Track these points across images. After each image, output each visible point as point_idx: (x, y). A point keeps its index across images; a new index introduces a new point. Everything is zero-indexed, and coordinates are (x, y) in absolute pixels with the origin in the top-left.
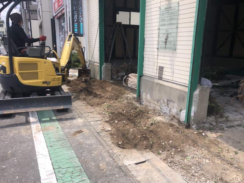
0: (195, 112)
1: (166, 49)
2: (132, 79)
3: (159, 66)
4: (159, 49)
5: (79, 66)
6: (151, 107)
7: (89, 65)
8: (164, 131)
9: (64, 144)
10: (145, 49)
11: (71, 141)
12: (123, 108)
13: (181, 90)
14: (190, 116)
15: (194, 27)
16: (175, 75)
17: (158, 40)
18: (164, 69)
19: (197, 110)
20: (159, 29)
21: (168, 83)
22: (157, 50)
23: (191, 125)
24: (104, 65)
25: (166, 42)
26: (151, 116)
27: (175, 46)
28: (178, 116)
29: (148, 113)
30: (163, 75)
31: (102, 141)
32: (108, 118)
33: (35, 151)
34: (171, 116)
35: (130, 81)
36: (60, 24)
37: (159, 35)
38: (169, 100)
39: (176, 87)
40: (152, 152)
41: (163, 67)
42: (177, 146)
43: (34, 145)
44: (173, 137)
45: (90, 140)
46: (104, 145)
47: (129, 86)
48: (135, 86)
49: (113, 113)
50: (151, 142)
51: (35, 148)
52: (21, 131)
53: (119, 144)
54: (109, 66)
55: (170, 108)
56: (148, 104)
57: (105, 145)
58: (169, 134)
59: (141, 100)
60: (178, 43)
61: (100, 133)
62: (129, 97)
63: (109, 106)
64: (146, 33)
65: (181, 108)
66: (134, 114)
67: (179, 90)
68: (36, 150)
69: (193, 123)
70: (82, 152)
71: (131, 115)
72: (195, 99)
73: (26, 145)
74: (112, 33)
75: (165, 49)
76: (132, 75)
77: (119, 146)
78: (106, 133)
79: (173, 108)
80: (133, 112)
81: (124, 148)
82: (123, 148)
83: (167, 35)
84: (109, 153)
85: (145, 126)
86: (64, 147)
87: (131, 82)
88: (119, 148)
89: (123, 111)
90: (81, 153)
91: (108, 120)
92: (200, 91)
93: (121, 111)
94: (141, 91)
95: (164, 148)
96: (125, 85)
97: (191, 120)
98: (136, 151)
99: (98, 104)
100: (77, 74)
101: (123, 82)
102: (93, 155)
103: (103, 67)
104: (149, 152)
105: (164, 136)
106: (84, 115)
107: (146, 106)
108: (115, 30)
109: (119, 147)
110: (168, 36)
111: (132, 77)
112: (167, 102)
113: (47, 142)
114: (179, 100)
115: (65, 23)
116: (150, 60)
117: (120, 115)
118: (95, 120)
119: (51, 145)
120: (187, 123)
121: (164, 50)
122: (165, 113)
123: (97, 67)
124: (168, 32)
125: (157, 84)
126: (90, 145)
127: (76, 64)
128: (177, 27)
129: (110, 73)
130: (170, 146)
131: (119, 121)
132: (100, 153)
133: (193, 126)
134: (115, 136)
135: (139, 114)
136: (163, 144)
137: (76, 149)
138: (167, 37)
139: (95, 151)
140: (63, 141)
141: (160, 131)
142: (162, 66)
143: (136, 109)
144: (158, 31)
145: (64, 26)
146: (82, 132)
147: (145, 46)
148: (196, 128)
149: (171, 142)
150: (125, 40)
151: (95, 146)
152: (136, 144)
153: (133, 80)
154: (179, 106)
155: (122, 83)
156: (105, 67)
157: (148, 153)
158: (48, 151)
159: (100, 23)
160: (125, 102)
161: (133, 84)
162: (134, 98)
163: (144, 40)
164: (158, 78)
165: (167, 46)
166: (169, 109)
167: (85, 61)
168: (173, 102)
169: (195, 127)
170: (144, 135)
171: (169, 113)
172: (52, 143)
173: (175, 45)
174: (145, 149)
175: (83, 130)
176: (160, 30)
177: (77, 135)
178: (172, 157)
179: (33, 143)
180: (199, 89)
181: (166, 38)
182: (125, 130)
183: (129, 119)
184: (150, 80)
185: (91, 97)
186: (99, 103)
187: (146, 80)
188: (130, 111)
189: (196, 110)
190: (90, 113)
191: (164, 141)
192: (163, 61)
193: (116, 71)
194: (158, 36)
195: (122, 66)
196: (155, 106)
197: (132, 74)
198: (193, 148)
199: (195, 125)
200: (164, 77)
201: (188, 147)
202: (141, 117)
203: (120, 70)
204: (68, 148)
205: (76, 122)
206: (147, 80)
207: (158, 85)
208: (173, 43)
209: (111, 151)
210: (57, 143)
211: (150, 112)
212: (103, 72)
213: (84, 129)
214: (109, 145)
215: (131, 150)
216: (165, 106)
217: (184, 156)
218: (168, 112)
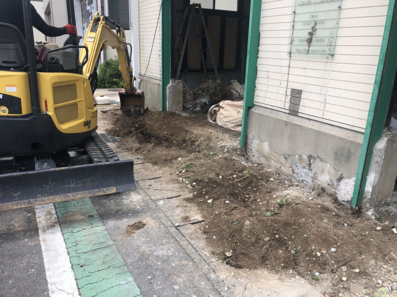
0: (375, 184)
1: (308, 55)
2: (227, 110)
3: (292, 89)
4: (292, 55)
5: (119, 83)
6: (269, 167)
7: (140, 84)
8: (314, 223)
9: (109, 258)
10: (260, 55)
11: (124, 250)
12: (217, 169)
13: (342, 139)
14: (364, 192)
15: (389, 6)
16: (328, 107)
17: (291, 35)
18: (303, 96)
19: (379, 180)
20: (294, 12)
21: (312, 122)
22: (286, 56)
23: (364, 210)
24: (170, 84)
25: (310, 41)
26: (274, 187)
27: (331, 48)
28: (333, 190)
29: (267, 181)
30: (300, 107)
31: (190, 249)
32: (190, 192)
33: (45, 279)
34: (316, 187)
35: (222, 114)
36: (83, 8)
37: (293, 26)
38: (314, 157)
39: (331, 133)
40: (299, 274)
41: (301, 91)
42: (349, 260)
43: (43, 263)
44: (335, 237)
45: (163, 247)
46: (195, 260)
47: (220, 124)
48: (233, 125)
49: (200, 181)
50: (293, 252)
51: (44, 271)
52: (13, 225)
53: (228, 257)
54: (180, 85)
55: (315, 173)
56: (263, 160)
57: (197, 258)
58: (325, 231)
59: (248, 154)
60: (340, 41)
61: (182, 228)
62: (225, 146)
63: (188, 166)
64: (262, 21)
65: (342, 174)
66: (240, 182)
67: (339, 137)
68: (48, 278)
69: (368, 205)
70: (152, 281)
71: (234, 185)
72: (378, 158)
73: (25, 261)
74: (183, 24)
75: (308, 53)
76: (226, 104)
77: (227, 260)
78: (193, 227)
79: (322, 173)
80: (236, 178)
81: (240, 268)
82: (237, 268)
83: (313, 25)
84: (209, 280)
85: (268, 211)
86: (109, 267)
87: (225, 117)
88: (228, 266)
89: (218, 175)
90: (151, 283)
91: (191, 195)
92: (387, 143)
93: (212, 175)
94: (249, 136)
95: (322, 265)
96: (211, 121)
97: (364, 200)
98: (266, 272)
99: (165, 161)
100: (118, 99)
101: (209, 117)
102: (176, 287)
103: (169, 88)
104: (295, 277)
105: (316, 235)
106: (141, 185)
107: (259, 164)
108: (187, 18)
109: (227, 263)
110: (316, 27)
111: (226, 108)
112: (308, 160)
113: (71, 255)
114: (336, 159)
115: (94, 5)
116: (271, 75)
117: (215, 186)
118: (165, 196)
119: (82, 262)
120: (356, 206)
121: (305, 55)
122: (303, 181)
123: (156, 87)
124: (316, 19)
125: (287, 123)
126: (166, 260)
127: (114, 80)
128: (340, 7)
129: (181, 99)
130: (335, 261)
131: (215, 199)
132: (190, 281)
133: (367, 211)
134: (214, 237)
135: (251, 182)
136: (319, 254)
137: (137, 272)
138: (314, 29)
139: (178, 277)
140: (107, 251)
141: (304, 224)
142: (300, 89)
143: (241, 171)
144: (293, 16)
145: (90, 11)
146: (144, 225)
147: (261, 48)
148: (376, 216)
149: (333, 250)
150: (205, 38)
151: (177, 263)
152: (263, 257)
153: (228, 112)
154: (336, 170)
155: (206, 118)
156: (172, 87)
157: (293, 279)
158: (76, 279)
159: (163, 3)
160: (220, 158)
161: (228, 120)
162: (235, 150)
163: (259, 36)
164: (288, 112)
165: (311, 48)
166: (311, 174)
167: (131, 76)
168: (321, 160)
169: (373, 215)
170: (277, 236)
171: (313, 181)
172: (83, 256)
173: (332, 45)
174: (283, 268)
175: (144, 222)
176: (296, 16)
177: (135, 235)
178: (346, 288)
179: (41, 258)
180: (386, 139)
181: (310, 31)
182: (232, 222)
183: (233, 195)
184: (271, 116)
185: (150, 146)
186: (168, 158)
187: (260, 115)
188: (231, 175)
189: (377, 180)
190: (152, 181)
191: (318, 248)
192: (301, 79)
193: (192, 95)
194: (292, 28)
195: (205, 86)
196: (279, 167)
197: (227, 102)
198: (385, 266)
199: (372, 210)
200: (301, 109)
201: (373, 262)
202: (255, 189)
203: (199, 94)
204: (120, 271)
205: (129, 202)
206: (263, 115)
207: (289, 126)
208: (326, 42)
209: (213, 276)
210: (93, 257)
211: (272, 179)
212: (168, 96)
213: (147, 219)
214: (206, 259)
215: (256, 271)
216: (304, 167)
217: (371, 286)
218: (309, 180)
